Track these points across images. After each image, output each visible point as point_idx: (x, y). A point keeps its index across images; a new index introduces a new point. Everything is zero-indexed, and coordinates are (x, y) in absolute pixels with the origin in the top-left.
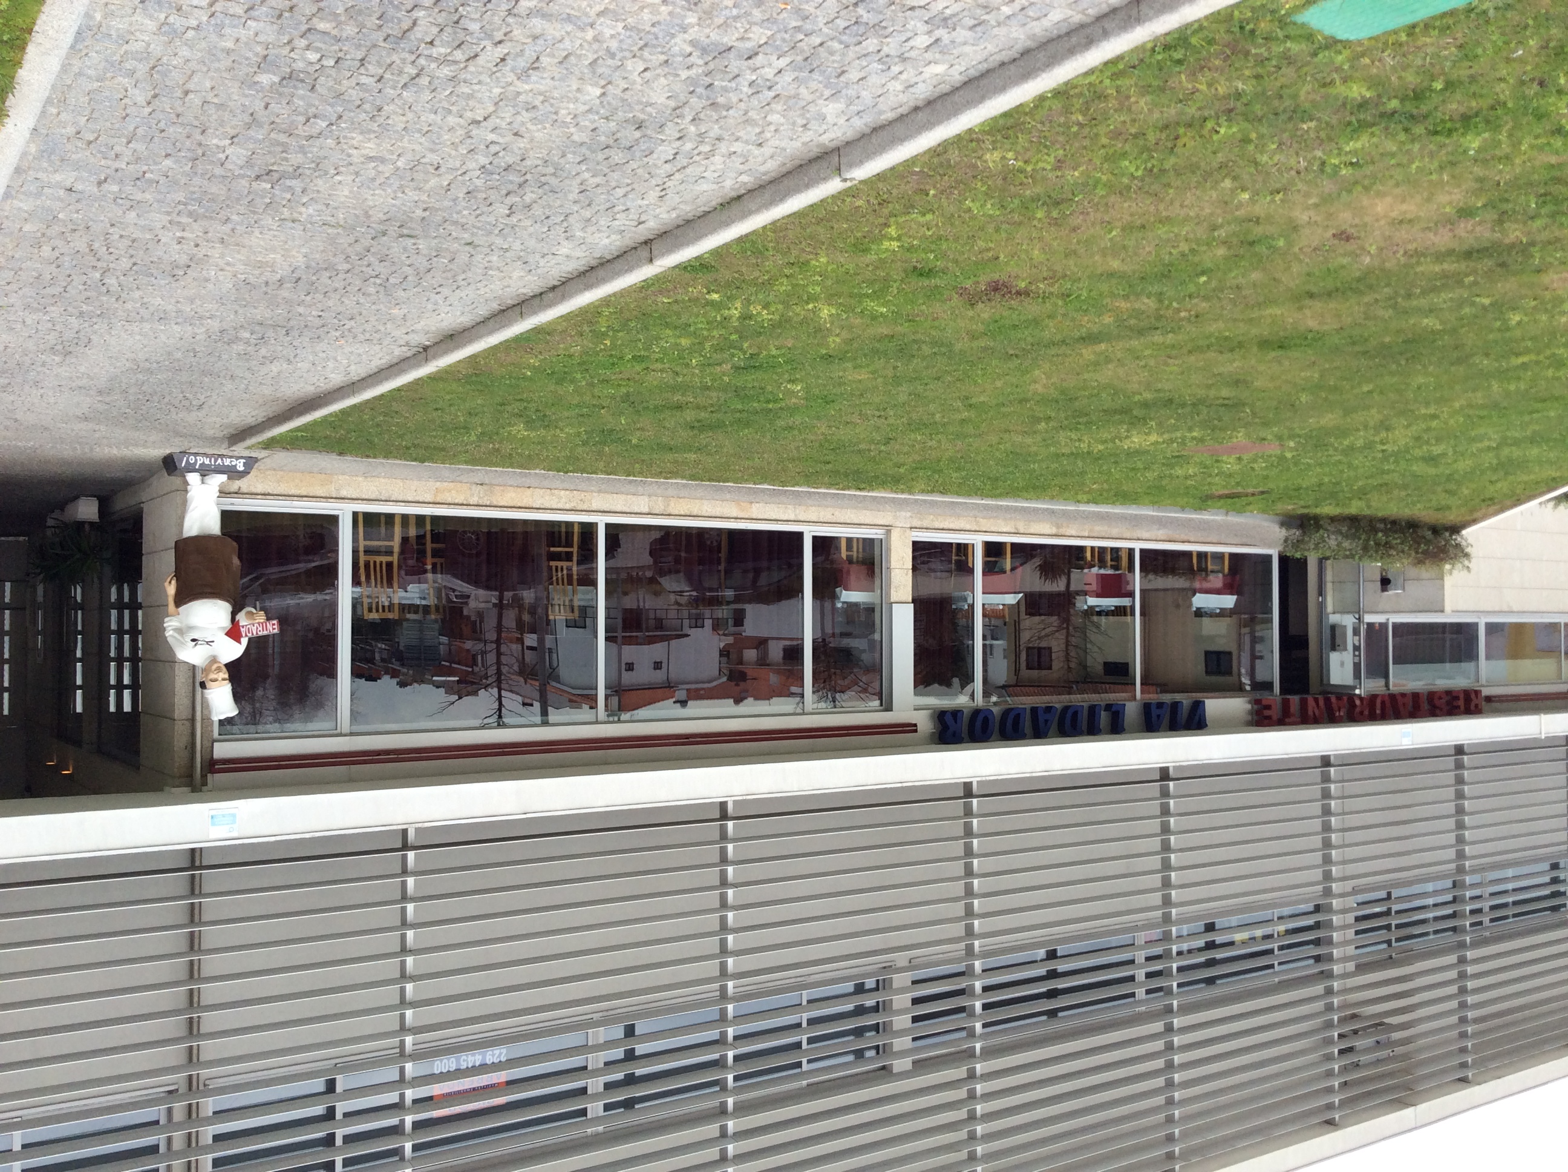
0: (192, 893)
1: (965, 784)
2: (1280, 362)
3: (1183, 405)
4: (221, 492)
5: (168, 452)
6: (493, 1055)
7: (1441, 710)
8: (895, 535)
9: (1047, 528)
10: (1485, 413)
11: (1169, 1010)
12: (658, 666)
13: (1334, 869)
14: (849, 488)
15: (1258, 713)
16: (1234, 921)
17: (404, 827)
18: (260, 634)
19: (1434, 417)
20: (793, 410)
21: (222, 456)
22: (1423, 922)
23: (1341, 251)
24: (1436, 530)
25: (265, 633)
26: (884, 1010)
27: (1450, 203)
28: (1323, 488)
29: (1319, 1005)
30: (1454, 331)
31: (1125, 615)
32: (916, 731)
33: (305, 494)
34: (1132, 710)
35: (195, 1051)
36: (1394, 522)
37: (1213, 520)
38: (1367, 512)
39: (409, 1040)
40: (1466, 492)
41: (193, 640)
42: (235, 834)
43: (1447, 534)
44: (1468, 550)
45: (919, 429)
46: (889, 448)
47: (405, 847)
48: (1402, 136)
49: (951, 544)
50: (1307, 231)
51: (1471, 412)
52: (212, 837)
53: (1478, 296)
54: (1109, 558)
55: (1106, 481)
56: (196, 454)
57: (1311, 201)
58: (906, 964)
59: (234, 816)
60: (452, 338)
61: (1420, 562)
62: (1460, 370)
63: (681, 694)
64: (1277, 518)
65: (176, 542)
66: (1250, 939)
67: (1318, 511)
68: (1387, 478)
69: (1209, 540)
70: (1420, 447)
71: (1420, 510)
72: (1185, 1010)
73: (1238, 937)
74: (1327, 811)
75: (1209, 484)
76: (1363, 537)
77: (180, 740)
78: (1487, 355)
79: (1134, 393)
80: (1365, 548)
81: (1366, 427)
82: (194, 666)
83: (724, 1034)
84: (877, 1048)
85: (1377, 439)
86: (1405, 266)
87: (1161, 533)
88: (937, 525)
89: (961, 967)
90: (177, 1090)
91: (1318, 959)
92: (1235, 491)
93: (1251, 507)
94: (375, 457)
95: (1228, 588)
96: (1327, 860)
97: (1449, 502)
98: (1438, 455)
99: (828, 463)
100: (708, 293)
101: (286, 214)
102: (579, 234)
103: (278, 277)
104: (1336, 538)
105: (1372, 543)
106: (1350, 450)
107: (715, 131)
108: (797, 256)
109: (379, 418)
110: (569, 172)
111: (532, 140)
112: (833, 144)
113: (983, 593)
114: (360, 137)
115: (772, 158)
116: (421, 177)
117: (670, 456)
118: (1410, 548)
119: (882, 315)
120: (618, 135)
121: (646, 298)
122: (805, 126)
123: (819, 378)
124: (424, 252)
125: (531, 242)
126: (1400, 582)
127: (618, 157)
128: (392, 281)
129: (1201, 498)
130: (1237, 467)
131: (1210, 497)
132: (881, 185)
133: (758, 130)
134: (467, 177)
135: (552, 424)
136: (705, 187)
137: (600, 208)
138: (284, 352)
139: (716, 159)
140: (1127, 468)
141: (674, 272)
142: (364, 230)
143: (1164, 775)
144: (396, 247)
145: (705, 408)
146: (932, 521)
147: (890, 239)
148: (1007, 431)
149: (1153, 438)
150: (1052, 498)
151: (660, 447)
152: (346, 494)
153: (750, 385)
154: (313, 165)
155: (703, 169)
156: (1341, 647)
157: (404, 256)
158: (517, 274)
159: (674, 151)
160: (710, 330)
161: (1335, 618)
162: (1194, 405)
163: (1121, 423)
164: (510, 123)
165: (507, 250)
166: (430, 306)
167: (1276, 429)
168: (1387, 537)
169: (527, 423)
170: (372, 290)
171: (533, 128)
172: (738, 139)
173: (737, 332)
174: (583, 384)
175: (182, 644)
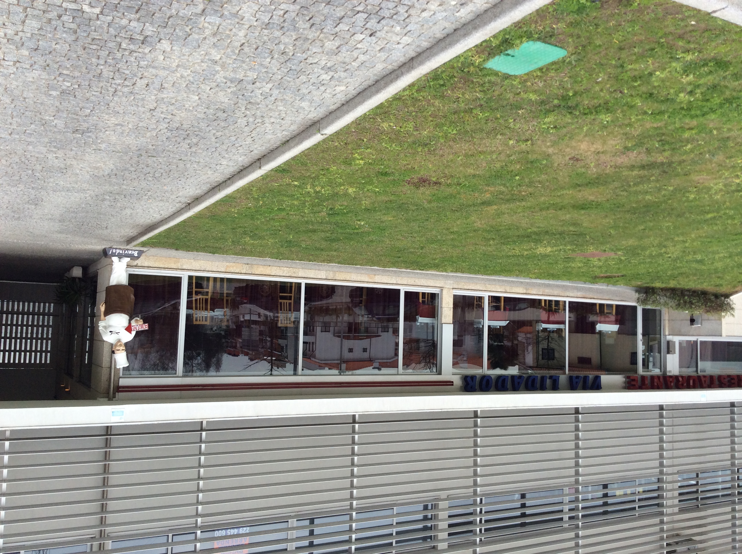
0: (106, 447)
1: (474, 411)
2: (588, 215)
3: (555, 234)
4: (127, 266)
5: (104, 247)
6: (243, 530)
7: (725, 384)
8: (445, 292)
9: (521, 290)
10: (709, 240)
11: (577, 527)
12: (365, 350)
13: (665, 461)
14: (416, 269)
15: (628, 383)
17: (201, 420)
18: (140, 330)
19: (684, 242)
20: (369, 233)
21: (128, 250)
23: (578, 166)
24: (717, 296)
25: (142, 329)
27: (617, 144)
28: (651, 274)
29: (657, 528)
30: (665, 202)
32: (453, 385)
33: (166, 267)
34: (563, 379)
35: (104, 519)
36: (694, 292)
38: (678, 286)
39: (200, 520)
40: (728, 278)
41: (111, 332)
42: (123, 421)
43: (723, 298)
44: (733, 306)
45: (433, 243)
46: (424, 251)
47: (202, 430)
48: (570, 116)
49: (474, 296)
50: (554, 157)
51: (702, 240)
52: (112, 421)
54: (554, 304)
55: (540, 269)
56: (116, 249)
57: (548, 144)
58: (446, 497)
59: (123, 412)
60: (197, 200)
61: (708, 311)
62: (683, 220)
64: (634, 288)
65: (107, 288)
66: (624, 494)
67: (653, 285)
68: (683, 270)
70: (688, 256)
71: (706, 286)
72: (584, 528)
73: (618, 493)
74: (661, 432)
75: (592, 271)
76: (677, 298)
77: (104, 377)
78: (691, 213)
80: (679, 304)
81: (653, 246)
82: (112, 344)
84: (431, 537)
85: (663, 252)
86: (616, 172)
87: (579, 294)
88: (466, 287)
89: (471, 501)
90: (95, 537)
92: (607, 275)
93: (619, 283)
96: (661, 457)
97: (721, 282)
98: (700, 260)
99: (400, 257)
100: (292, 181)
101: (94, 147)
102: (226, 156)
103: (106, 173)
104: (664, 299)
105: (682, 301)
106: (651, 256)
107: (259, 113)
108: (322, 166)
109: (184, 234)
110: (205, 130)
111: (181, 117)
112: (316, 119)
113: (489, 320)
114: (107, 116)
115: (292, 124)
116: (142, 132)
117: (324, 253)
118: (702, 304)
119: (378, 192)
120: (217, 115)
121: (267, 183)
122: (297, 111)
123: (369, 219)
124: (163, 163)
125: (207, 159)
126: (700, 321)
127: (223, 124)
128: (156, 175)
129: (592, 277)
130: (601, 264)
131: (596, 277)
132: (341, 137)
133: (277, 113)
134: (162, 132)
135: (261, 238)
136: (270, 137)
137: (229, 145)
138: (128, 205)
139: (267, 125)
140: (546, 263)
141: (273, 172)
142: (131, 154)
143: (577, 411)
144: (150, 161)
145: (327, 232)
146: (464, 285)
147: (358, 159)
148: (476, 244)
149: (549, 249)
150: (517, 276)
151: (317, 249)
152: (184, 267)
153: (340, 222)
154: (94, 127)
155: (264, 129)
156: (672, 352)
157: (156, 165)
158: (210, 172)
159: (246, 122)
160: (304, 197)
161: (669, 338)
162: (560, 234)
163: (529, 241)
164: (167, 110)
165: (198, 162)
166: (180, 186)
167: (608, 246)
168: (690, 298)
169: (250, 237)
170: (150, 179)
171: (178, 112)
172: (271, 117)
173: (317, 198)
174: (263, 220)
175: (106, 333)
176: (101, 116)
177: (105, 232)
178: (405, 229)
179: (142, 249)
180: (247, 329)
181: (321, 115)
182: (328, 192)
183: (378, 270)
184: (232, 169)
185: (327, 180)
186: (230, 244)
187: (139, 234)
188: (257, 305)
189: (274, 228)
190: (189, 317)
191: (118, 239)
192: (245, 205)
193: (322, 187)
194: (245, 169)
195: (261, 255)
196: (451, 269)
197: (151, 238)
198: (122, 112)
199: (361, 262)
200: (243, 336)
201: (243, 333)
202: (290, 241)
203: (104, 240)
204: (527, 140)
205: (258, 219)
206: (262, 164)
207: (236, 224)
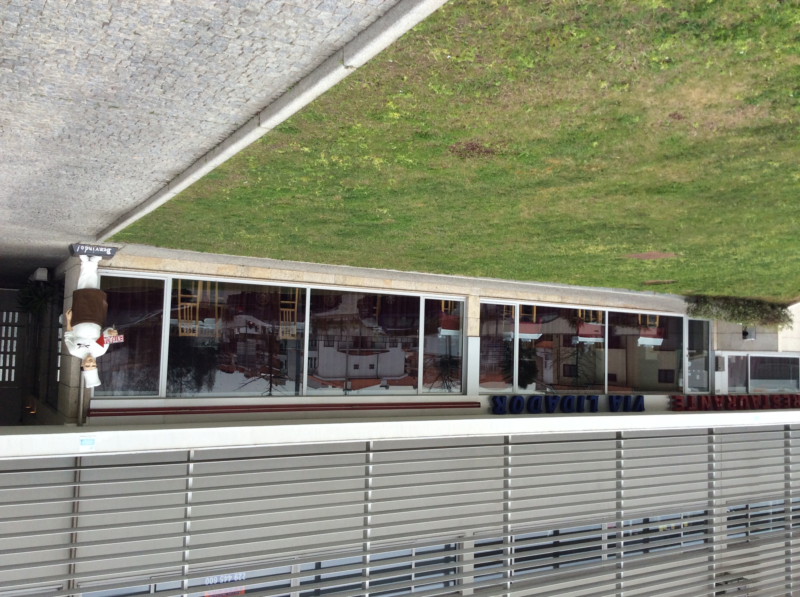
0: (75, 481)
1: (505, 437)
2: (662, 202)
3: (613, 228)
4: (99, 266)
5: (69, 243)
6: (238, 576)
7: (777, 405)
8: (471, 300)
9: (556, 298)
10: (790, 237)
11: (618, 567)
12: (372, 367)
13: (714, 491)
14: (440, 273)
15: (674, 403)
16: (659, 518)
17: (188, 450)
18: (114, 342)
19: (761, 239)
20: (390, 226)
21: (98, 246)
22: (768, 521)
23: (677, 127)
24: (773, 306)
25: (117, 342)
26: (459, 561)
27: (739, 93)
28: (707, 280)
29: (705, 567)
30: (761, 184)
31: (600, 348)
32: (479, 407)
33: (146, 268)
34: (602, 399)
35: (72, 567)
36: (749, 301)
37: (648, 297)
38: (733, 295)
39: (187, 567)
40: (789, 285)
41: (79, 344)
42: (94, 450)
43: (780, 309)
44: (791, 317)
45: (466, 239)
46: (453, 250)
47: (189, 461)
48: (695, 41)
49: (503, 305)
50: (651, 112)
51: (782, 237)
52: (81, 451)
53: (771, 161)
54: (591, 315)
55: (583, 273)
56: (85, 245)
57: (650, 90)
58: (471, 535)
59: (93, 440)
60: (179, 176)
61: (764, 323)
62: (770, 211)
63: (384, 382)
64: (684, 297)
65: (74, 292)
66: (668, 528)
67: (706, 293)
68: (742, 276)
69: (648, 308)
70: (757, 258)
71: (763, 295)
72: (628, 567)
73: (661, 527)
74: (711, 459)
75: (641, 276)
76: (731, 308)
77: (72, 399)
78: (785, 201)
79: (582, 220)
80: (733, 315)
81: (722, 245)
82: (81, 360)
83: (364, 571)
84: (455, 581)
85: (730, 252)
86: (720, 138)
87: (620, 303)
88: (494, 295)
89: (501, 538)
90: (62, 588)
91: (706, 541)
92: (657, 281)
93: (668, 290)
94: (176, 249)
95: (659, 335)
96: (711, 486)
97: (780, 291)
98: (768, 263)
99: (423, 258)
100: (302, 147)
101: (34, 91)
102: (214, 107)
103: (56, 134)
104: (716, 309)
105: (736, 312)
106: (716, 258)
107: (258, 34)
108: (342, 123)
109: (165, 225)
110: (184, 62)
111: (148, 39)
112: (338, 44)
113: (520, 333)
114: (43, 35)
115: (304, 53)
116: (96, 65)
117: (334, 252)
118: (758, 316)
119: (411, 164)
120: (199, 34)
121: (268, 150)
122: (312, 29)
123: (395, 205)
124: (129, 118)
125: (188, 112)
126: (753, 334)
127: (207, 51)
128: (123, 138)
129: (639, 284)
130: (654, 267)
131: (644, 284)
132: (372, 72)
133: (284, 32)
134: (124, 65)
135: (260, 231)
136: (273, 75)
137: (216, 88)
138: (91, 183)
139: (269, 53)
140: (592, 265)
141: (276, 132)
142: (85, 102)
143: (619, 436)
144: (112, 114)
145: (340, 223)
146: (492, 293)
147: (393, 111)
148: (516, 241)
149: (601, 248)
150: (555, 282)
151: (326, 246)
152: (168, 268)
153: (357, 209)
154: (27, 56)
155: (265, 61)
156: (721, 369)
157: (120, 121)
158: (192, 134)
159: (240, 47)
160: (315, 172)
161: (718, 353)
162: (619, 228)
163: (580, 238)
164: (127, 25)
165: (177, 118)
166: (154, 155)
167: (671, 244)
168: (745, 309)
169: (245, 229)
170: (116, 144)
171: (142, 28)
172: (275, 39)
173: (332, 174)
174: (262, 206)
175: (73, 346)
176: (34, 35)
177: (69, 223)
178: (436, 220)
179: (116, 245)
180: (242, 343)
181: (346, 38)
182: (347, 164)
183: (396, 273)
184: (222, 130)
185: (348, 144)
186: (222, 238)
187: (110, 225)
188: (254, 316)
189: (275, 217)
190: (174, 329)
191: (85, 232)
192: (240, 183)
193: (341, 157)
194: (239, 129)
195: (259, 253)
196: (481, 273)
197: (124, 231)
198: (62, 27)
199: (377, 263)
200: (238, 351)
201: (238, 348)
202: (295, 236)
203: (68, 233)
204: (624, 83)
205: (255, 204)
206: (261, 119)
207: (230, 211)
